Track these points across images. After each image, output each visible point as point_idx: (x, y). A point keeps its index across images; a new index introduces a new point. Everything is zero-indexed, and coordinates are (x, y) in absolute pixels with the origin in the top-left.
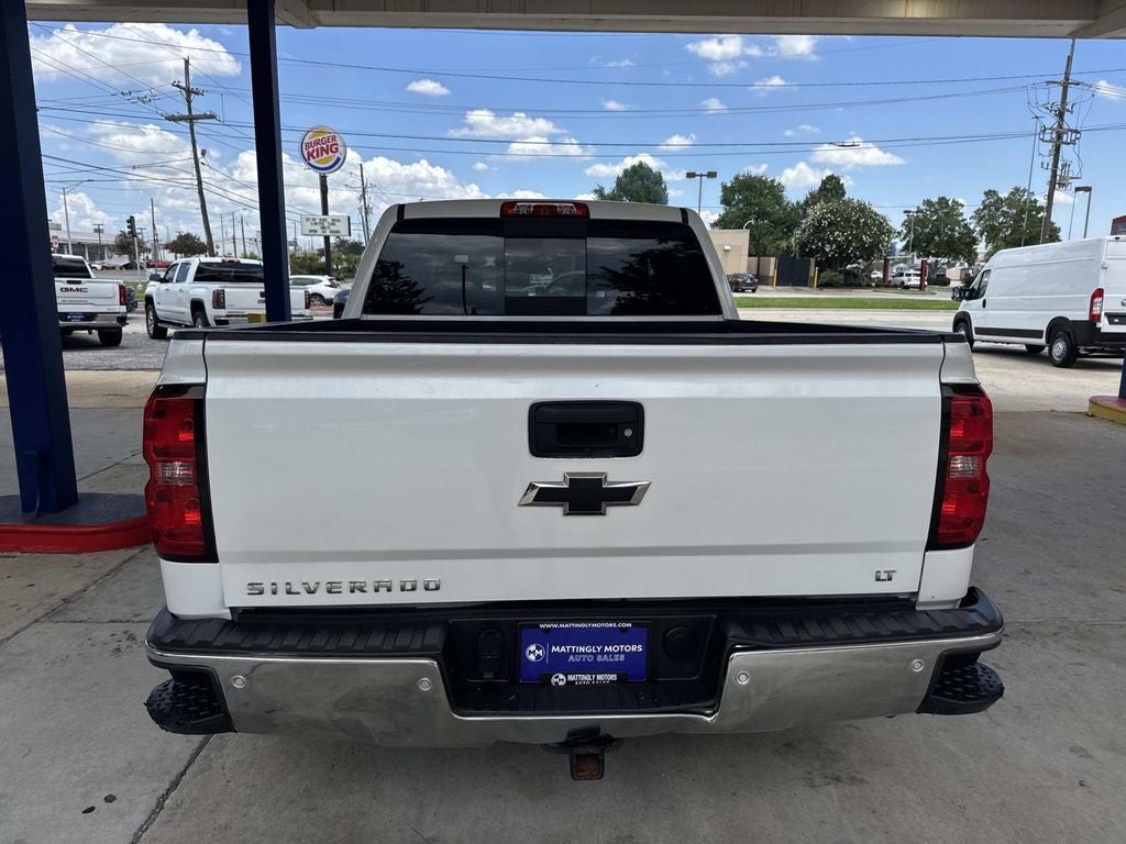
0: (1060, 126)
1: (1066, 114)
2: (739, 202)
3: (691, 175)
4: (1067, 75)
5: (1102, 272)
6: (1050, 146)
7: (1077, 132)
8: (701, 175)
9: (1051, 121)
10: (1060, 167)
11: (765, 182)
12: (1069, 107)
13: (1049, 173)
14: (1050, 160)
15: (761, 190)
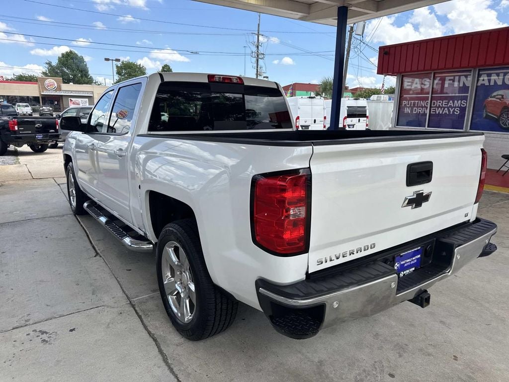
0: (258, 52)
1: (259, 46)
2: (125, 73)
3: (107, 60)
4: (258, 31)
5: (299, 110)
6: (255, 59)
7: (263, 54)
8: (112, 60)
9: (254, 49)
10: (259, 68)
11: (137, 65)
12: (260, 44)
13: (256, 70)
14: (256, 65)
15: (135, 69)
